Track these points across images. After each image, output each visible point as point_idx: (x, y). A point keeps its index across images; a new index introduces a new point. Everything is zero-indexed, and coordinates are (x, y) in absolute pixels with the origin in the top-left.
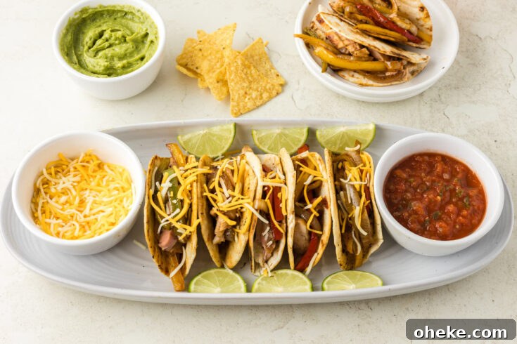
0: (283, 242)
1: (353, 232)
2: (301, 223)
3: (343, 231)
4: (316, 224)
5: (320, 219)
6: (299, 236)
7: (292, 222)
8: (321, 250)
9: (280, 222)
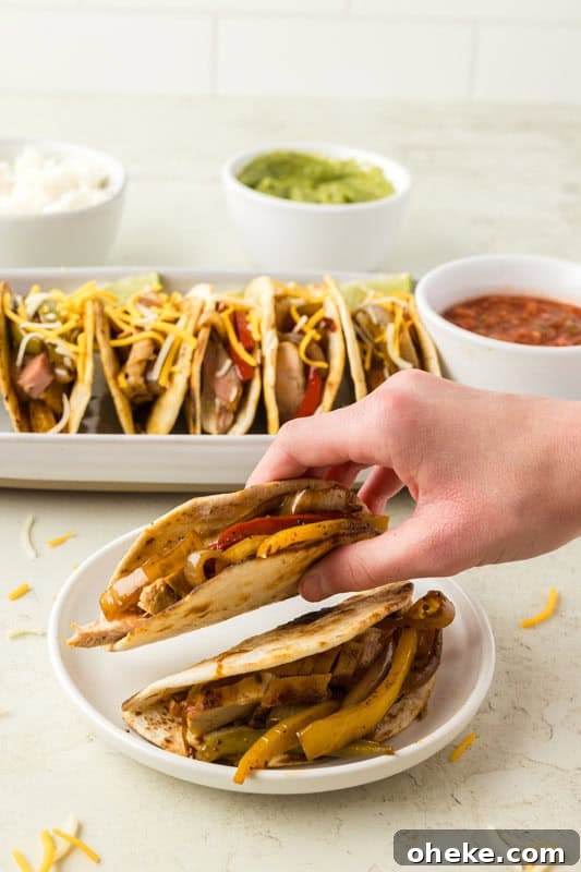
0: (256, 384)
1: (386, 370)
2: (289, 347)
3: (368, 366)
4: (318, 352)
5: (324, 346)
7: (271, 341)
8: (329, 397)
9: (250, 351)
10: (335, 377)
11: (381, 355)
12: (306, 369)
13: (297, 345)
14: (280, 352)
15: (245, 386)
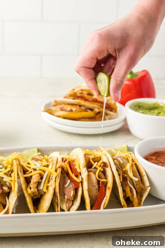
0: (80, 189)
1: (128, 181)
2: (92, 174)
3: (121, 180)
4: (102, 176)
5: (104, 173)
6: (91, 187)
7: (85, 172)
8: (108, 193)
9: (77, 176)
10: (110, 185)
11: (125, 175)
12: (99, 182)
13: (95, 173)
14: (89, 176)
15: (76, 190)
